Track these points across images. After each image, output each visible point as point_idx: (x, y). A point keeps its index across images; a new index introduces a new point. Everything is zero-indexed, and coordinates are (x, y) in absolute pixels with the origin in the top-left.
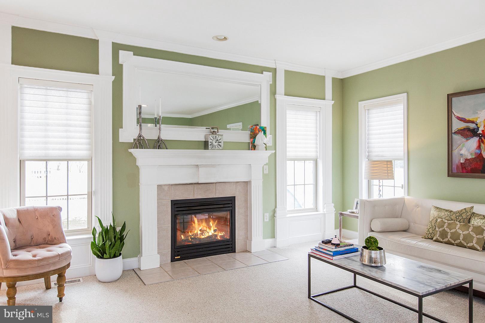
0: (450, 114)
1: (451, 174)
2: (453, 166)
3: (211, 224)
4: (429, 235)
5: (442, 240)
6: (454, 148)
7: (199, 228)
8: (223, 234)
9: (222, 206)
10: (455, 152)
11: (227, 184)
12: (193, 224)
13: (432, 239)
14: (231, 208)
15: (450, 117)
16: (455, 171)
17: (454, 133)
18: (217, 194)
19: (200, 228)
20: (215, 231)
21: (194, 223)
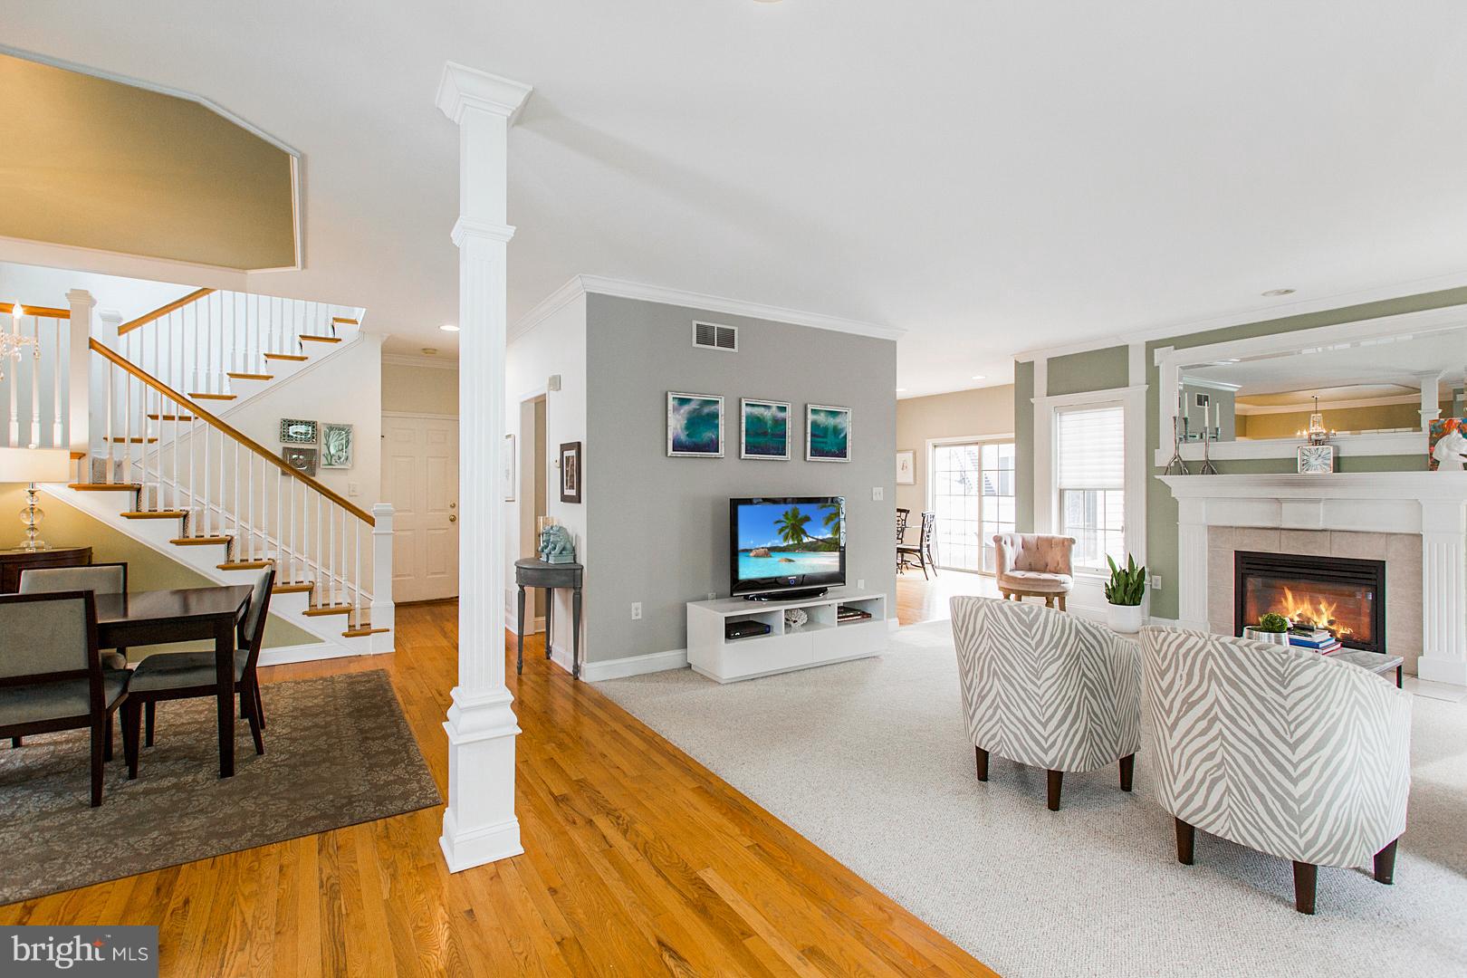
3: (1322, 607)
7: (1295, 610)
8: (1348, 632)
9: (1348, 574)
11: (1361, 535)
12: (1283, 599)
14: (1374, 583)
18: (1333, 552)
19: (1298, 612)
20: (1331, 623)
21: (1286, 599)
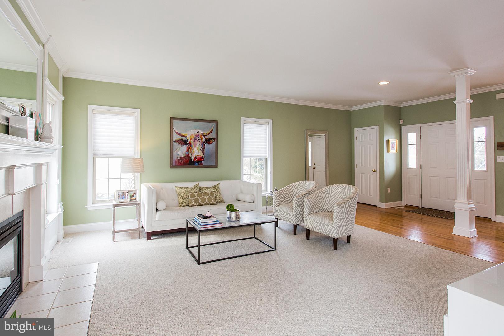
0: (172, 130)
1: (172, 167)
2: (173, 162)
4: (185, 204)
5: (196, 204)
6: (174, 150)
10: (175, 153)
13: (188, 206)
15: (172, 132)
16: (174, 164)
17: (174, 141)
